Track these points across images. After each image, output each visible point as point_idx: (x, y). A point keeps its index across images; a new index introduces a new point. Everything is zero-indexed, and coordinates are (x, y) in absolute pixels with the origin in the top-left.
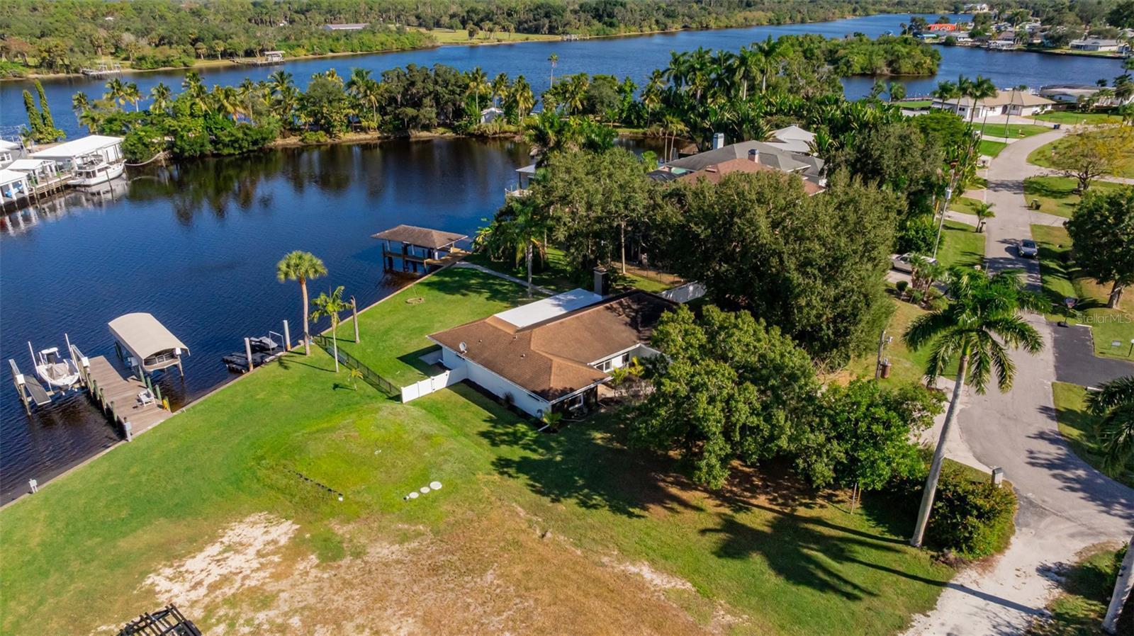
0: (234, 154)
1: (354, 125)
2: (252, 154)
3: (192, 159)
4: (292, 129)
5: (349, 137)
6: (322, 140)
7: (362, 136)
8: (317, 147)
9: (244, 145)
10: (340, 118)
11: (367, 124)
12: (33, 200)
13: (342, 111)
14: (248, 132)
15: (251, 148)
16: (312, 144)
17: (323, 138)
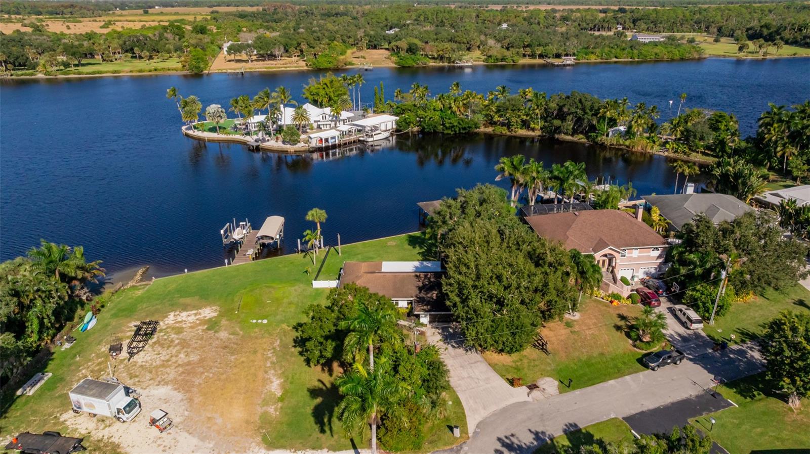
0: (450, 134)
1: (525, 124)
2: (461, 135)
3: (429, 133)
4: (492, 123)
5: (522, 132)
6: (504, 132)
7: (531, 133)
8: (501, 135)
9: (457, 129)
10: (517, 121)
11: (533, 126)
12: (340, 145)
13: (519, 116)
14: (461, 123)
15: (461, 131)
16: (499, 133)
17: (505, 131)
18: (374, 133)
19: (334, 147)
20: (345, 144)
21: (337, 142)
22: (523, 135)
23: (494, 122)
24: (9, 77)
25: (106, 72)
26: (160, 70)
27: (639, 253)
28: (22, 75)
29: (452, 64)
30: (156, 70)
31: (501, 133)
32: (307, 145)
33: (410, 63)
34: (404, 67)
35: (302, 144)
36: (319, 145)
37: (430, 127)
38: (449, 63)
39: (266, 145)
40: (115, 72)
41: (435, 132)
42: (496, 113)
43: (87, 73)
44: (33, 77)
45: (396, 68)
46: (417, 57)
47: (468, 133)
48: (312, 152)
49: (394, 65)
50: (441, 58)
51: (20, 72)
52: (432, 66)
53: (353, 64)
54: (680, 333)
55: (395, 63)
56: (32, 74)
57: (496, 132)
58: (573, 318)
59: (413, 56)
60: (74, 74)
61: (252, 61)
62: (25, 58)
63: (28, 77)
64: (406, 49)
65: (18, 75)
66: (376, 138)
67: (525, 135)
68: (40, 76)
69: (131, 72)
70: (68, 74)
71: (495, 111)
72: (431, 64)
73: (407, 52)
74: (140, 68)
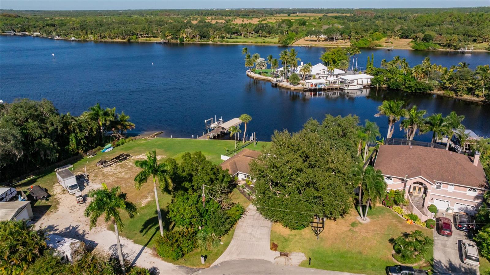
0: (408, 92)
1: (470, 91)
3: (393, 90)
5: (468, 97)
7: (475, 99)
8: (449, 97)
9: (413, 89)
10: (463, 88)
11: (478, 93)
12: (324, 90)
13: (466, 85)
14: (418, 85)
15: (417, 91)
16: (447, 96)
17: (452, 94)
18: (350, 85)
19: (320, 90)
20: (329, 89)
21: (323, 87)
22: (467, 99)
23: (446, 87)
24: (198, 42)
25: (240, 42)
26: (266, 43)
27: (455, 189)
28: (203, 41)
29: (456, 50)
30: (264, 42)
31: (449, 95)
32: (303, 86)
33: (422, 47)
34: (417, 50)
35: (301, 85)
36: (310, 87)
37: (394, 85)
38: (455, 49)
39: (281, 84)
40: (244, 42)
41: (398, 90)
42: (448, 80)
43: (231, 42)
44: (207, 43)
45: (412, 50)
46: (430, 44)
47: (423, 93)
48: (305, 91)
49: (411, 49)
50: (449, 46)
51: (202, 40)
52: (440, 51)
53: (382, 46)
54: (453, 263)
55: (412, 47)
56: (207, 41)
57: (445, 95)
58: (361, 221)
59: (426, 44)
60: (225, 42)
61: (319, 41)
62: (207, 33)
63: (205, 43)
64: (422, 38)
65: (201, 42)
66: (350, 88)
67: (469, 99)
68: (211, 42)
69: (252, 43)
70: (222, 42)
71: (448, 79)
72: (439, 50)
73: (422, 40)
74: (256, 41)
